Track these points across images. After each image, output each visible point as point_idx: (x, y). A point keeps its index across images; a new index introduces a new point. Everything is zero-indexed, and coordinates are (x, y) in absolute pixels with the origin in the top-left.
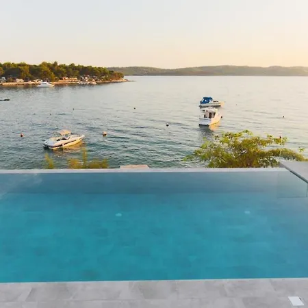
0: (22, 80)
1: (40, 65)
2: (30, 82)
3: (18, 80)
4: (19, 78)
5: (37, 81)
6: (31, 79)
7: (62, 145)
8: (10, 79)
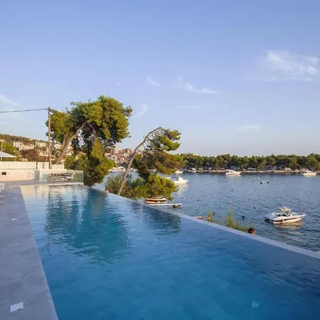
0: (289, 169)
1: (308, 157)
2: (297, 171)
3: (286, 169)
4: (288, 167)
5: (303, 170)
6: (298, 168)
7: (282, 221)
8: (280, 168)
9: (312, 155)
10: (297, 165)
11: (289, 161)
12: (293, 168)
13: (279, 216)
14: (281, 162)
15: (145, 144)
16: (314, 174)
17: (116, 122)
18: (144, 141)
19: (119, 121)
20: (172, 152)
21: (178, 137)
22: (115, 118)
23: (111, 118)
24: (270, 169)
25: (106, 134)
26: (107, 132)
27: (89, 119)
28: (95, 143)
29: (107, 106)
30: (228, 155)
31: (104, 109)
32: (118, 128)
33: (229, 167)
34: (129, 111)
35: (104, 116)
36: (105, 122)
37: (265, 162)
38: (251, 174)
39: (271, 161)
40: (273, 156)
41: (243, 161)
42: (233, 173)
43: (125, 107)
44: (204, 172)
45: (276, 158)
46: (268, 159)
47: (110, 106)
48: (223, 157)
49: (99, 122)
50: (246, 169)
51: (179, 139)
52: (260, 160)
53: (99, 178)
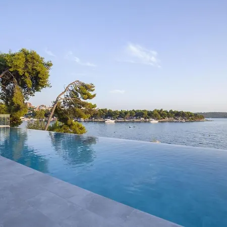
1: (153, 111)
2: (148, 120)
3: (142, 119)
4: (142, 117)
5: (151, 119)
6: (148, 118)
8: (138, 118)
9: (155, 110)
10: (148, 116)
11: (143, 114)
12: (145, 118)
14: (139, 114)
15: (65, 94)
16: (157, 122)
17: (38, 73)
18: (65, 91)
19: (41, 72)
20: (88, 101)
21: (93, 89)
22: (38, 69)
23: (33, 69)
24: (132, 118)
25: (28, 82)
26: (29, 81)
27: (11, 67)
28: (16, 91)
29: (30, 58)
30: (106, 109)
31: (27, 61)
32: (40, 78)
33: (106, 117)
34: (49, 65)
35: (26, 67)
36: (28, 72)
37: (129, 114)
38: (121, 122)
39: (133, 114)
40: (133, 110)
41: (115, 113)
42: (110, 121)
43: (46, 61)
44: (89, 121)
45: (136, 112)
46: (131, 112)
47: (33, 58)
48: (102, 110)
49: (21, 72)
50: (118, 118)
51: (94, 90)
52: (126, 113)
53: (17, 122)
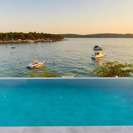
0: (21, 40)
1: (29, 33)
2: (24, 41)
3: (19, 40)
7: (35, 66)
8: (16, 39)
10: (24, 38)
11: (20, 36)
12: (22, 39)
13: (34, 64)
14: (16, 36)
24: (11, 40)
37: (7, 36)
39: (11, 36)
40: (11, 33)
45: (13, 34)
52: (4, 35)
